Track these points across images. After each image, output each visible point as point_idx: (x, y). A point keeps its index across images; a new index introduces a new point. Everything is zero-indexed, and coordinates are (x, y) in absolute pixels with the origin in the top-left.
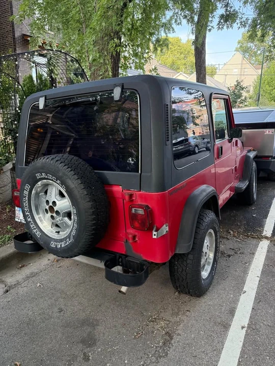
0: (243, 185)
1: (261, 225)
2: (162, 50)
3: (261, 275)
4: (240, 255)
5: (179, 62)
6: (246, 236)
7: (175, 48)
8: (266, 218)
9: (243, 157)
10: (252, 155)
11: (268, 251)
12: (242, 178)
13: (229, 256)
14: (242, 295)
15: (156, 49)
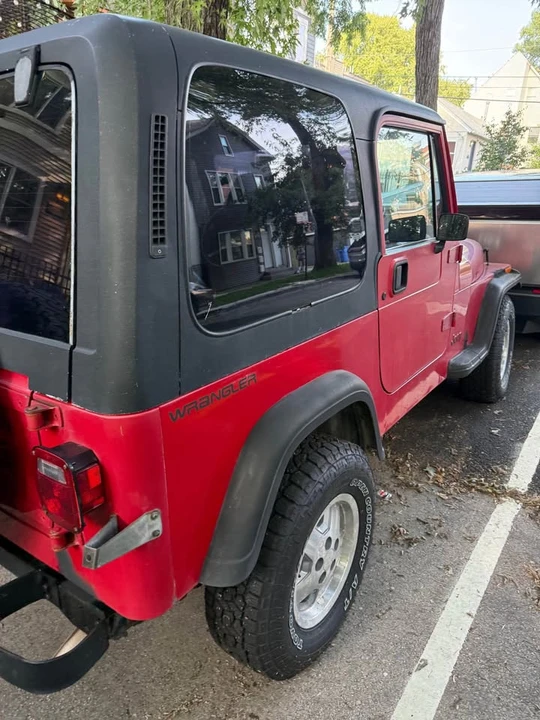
0: (471, 360)
1: (507, 459)
2: (350, 38)
3: (479, 611)
4: (438, 542)
5: (392, 71)
6: (465, 486)
7: (387, 41)
8: (523, 441)
9: (481, 287)
10: (504, 284)
11: (512, 536)
12: (472, 339)
13: (410, 542)
14: (414, 675)
15: (337, 36)
